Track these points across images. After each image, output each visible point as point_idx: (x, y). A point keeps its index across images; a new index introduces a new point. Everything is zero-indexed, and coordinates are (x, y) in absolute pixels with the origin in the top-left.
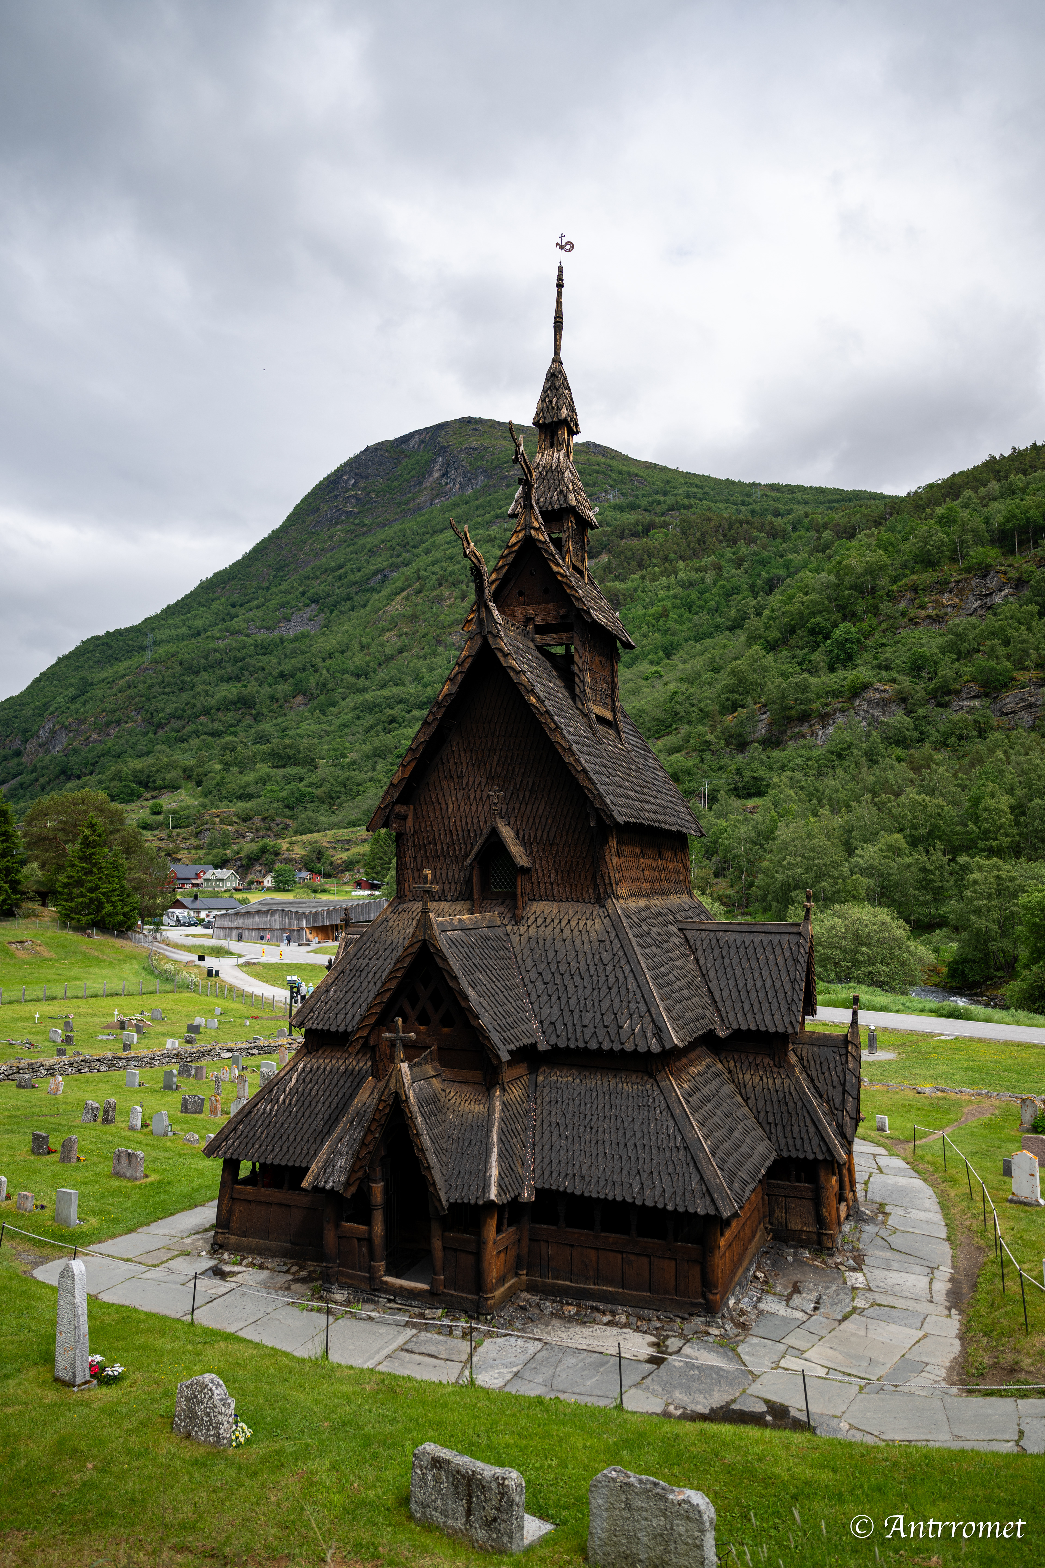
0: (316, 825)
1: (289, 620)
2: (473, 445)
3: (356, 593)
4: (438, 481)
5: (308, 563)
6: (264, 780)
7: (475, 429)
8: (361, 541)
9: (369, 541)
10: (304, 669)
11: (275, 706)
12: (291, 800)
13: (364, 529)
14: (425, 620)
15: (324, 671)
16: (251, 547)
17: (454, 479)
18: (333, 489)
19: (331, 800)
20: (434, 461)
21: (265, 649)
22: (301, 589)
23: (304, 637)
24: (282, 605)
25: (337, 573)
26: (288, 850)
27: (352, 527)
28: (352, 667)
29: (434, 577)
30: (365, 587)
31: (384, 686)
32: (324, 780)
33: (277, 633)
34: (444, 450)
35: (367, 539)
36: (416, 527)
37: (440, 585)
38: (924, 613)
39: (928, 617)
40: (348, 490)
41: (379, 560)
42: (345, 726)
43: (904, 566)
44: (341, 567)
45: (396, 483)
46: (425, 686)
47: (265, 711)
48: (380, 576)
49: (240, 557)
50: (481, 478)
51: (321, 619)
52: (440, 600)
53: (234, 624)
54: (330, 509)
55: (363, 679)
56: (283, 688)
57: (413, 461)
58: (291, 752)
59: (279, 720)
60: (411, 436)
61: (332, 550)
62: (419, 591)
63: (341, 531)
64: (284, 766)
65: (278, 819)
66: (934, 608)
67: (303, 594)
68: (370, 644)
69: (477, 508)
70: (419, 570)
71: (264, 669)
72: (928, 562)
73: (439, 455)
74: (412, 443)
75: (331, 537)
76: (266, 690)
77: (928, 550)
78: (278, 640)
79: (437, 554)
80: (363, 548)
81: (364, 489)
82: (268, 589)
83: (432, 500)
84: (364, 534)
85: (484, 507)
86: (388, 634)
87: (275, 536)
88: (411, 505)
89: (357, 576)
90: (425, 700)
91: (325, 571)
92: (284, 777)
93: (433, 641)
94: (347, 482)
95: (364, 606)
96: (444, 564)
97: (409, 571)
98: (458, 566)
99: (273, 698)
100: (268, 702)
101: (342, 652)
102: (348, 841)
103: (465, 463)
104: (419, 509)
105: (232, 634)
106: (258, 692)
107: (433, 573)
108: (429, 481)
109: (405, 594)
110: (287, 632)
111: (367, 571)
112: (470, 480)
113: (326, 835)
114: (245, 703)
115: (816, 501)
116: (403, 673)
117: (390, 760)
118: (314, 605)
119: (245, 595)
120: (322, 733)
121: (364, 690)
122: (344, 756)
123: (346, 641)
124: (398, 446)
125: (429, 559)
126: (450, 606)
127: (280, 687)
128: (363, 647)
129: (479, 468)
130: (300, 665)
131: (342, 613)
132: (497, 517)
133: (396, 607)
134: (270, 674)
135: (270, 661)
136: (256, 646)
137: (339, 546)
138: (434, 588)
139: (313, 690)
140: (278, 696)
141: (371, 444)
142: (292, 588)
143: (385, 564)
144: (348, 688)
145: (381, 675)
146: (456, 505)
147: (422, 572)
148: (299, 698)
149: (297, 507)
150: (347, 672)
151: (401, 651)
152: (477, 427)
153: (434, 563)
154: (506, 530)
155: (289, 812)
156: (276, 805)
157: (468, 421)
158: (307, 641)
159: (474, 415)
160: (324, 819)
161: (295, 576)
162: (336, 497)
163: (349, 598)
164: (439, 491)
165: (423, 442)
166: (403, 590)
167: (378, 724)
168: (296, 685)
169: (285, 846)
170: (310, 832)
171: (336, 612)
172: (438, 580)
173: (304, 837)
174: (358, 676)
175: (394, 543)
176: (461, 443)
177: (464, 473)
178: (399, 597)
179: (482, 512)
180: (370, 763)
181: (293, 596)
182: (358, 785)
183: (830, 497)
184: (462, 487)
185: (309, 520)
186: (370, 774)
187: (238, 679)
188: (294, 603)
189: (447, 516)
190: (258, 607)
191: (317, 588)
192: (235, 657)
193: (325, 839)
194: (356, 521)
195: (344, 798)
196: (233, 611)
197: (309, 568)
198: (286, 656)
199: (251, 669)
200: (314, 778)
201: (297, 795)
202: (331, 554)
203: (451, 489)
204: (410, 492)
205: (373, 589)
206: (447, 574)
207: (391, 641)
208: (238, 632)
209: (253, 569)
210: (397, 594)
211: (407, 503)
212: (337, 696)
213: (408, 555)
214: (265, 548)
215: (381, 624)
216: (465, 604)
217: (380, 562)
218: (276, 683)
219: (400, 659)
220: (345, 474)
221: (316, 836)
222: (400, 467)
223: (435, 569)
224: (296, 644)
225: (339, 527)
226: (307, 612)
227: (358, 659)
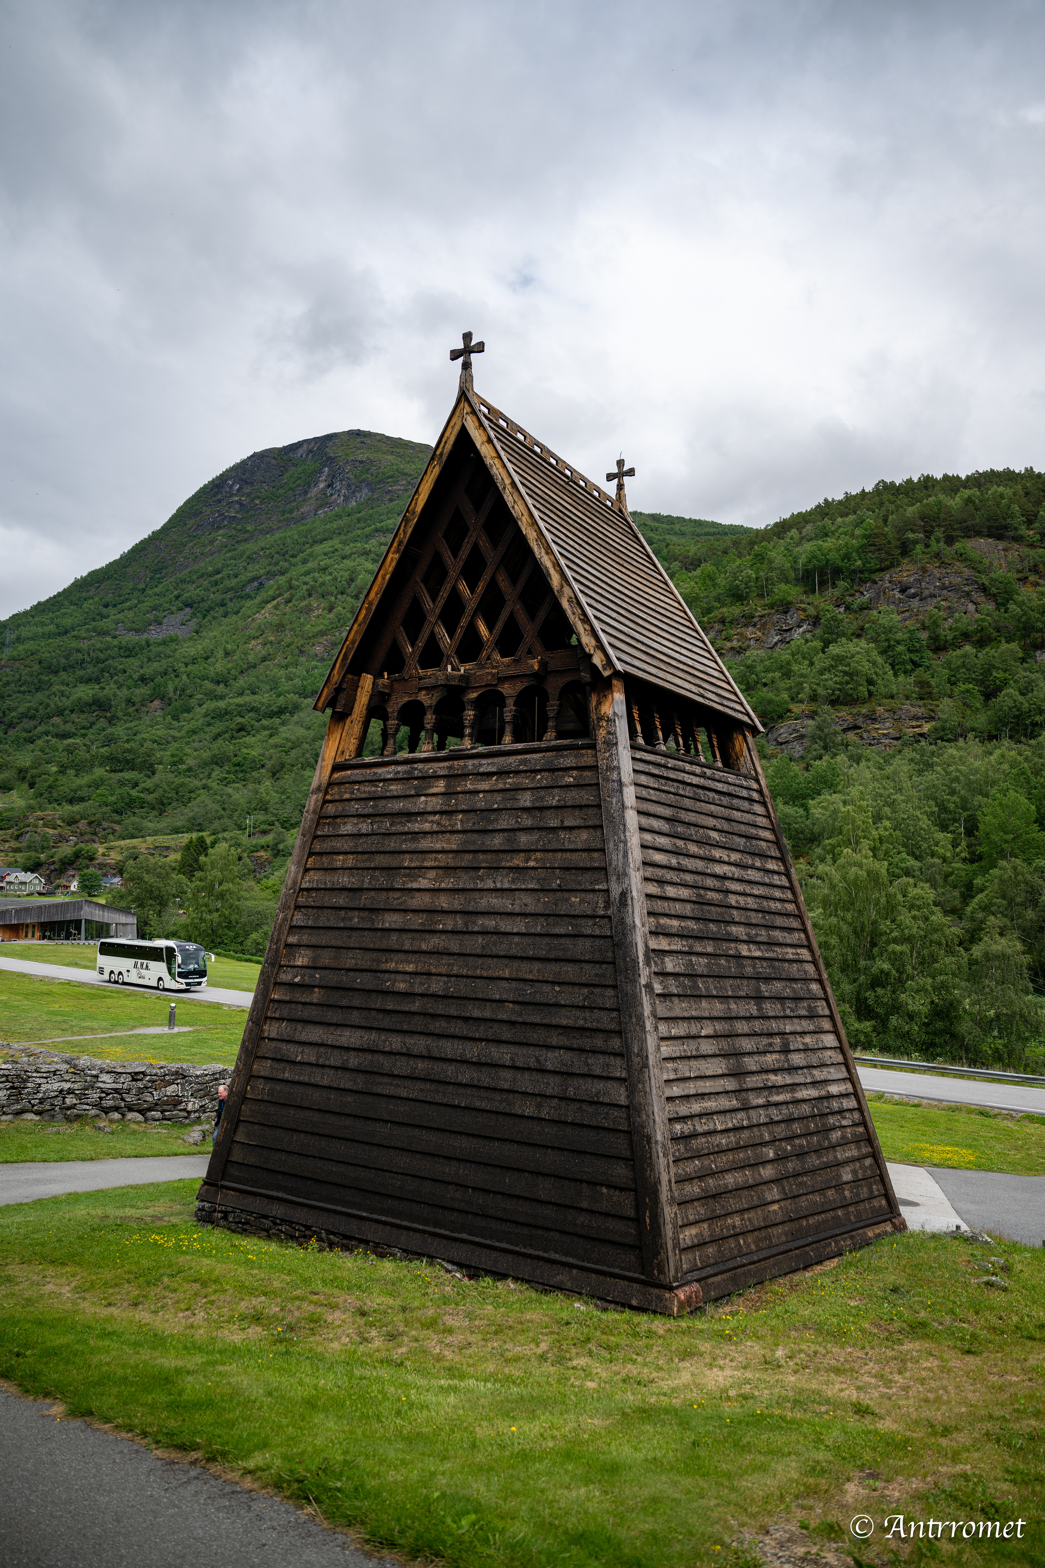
0: (140, 831)
1: (160, 624)
2: (360, 458)
3: (231, 600)
4: (323, 492)
5: (187, 566)
6: (97, 784)
7: (363, 442)
8: (241, 548)
9: (250, 547)
10: (165, 674)
11: (131, 710)
12: (120, 805)
13: (246, 535)
14: (291, 630)
15: (184, 677)
16: (130, 547)
17: (339, 491)
18: (217, 493)
19: (161, 807)
20: (320, 471)
21: (129, 652)
22: (176, 593)
23: (172, 641)
24: (155, 608)
25: (213, 579)
26: (104, 855)
27: (234, 532)
28: (212, 674)
29: (305, 587)
30: (240, 594)
31: (241, 694)
32: (157, 786)
33: (145, 636)
34: (331, 461)
35: (248, 546)
36: (296, 537)
37: (310, 595)
38: (729, 645)
39: (732, 648)
40: (232, 495)
41: (257, 567)
42: (194, 732)
43: (718, 599)
44: (218, 572)
45: (281, 491)
46: (279, 696)
47: (120, 714)
48: (256, 584)
49: (118, 557)
50: (365, 491)
51: (193, 624)
52: (308, 610)
53: (103, 624)
54: (212, 513)
55: (222, 686)
56: (143, 691)
57: (300, 469)
58: (130, 756)
59: (132, 724)
60: (300, 444)
61: (212, 555)
62: (289, 601)
63: (223, 536)
64: (121, 771)
65: (105, 824)
66: (738, 641)
67: (177, 597)
68: (234, 652)
69: (359, 521)
70: (291, 579)
71: (125, 672)
72: (738, 596)
73: (325, 466)
74: (300, 451)
75: (212, 542)
76: (124, 693)
77: (738, 586)
78: (144, 643)
79: (310, 565)
80: (242, 554)
81: (249, 494)
82: (144, 590)
83: (316, 511)
84: (245, 540)
85: (365, 520)
86: (253, 642)
87: (156, 537)
88: (295, 514)
89: (233, 582)
90: (276, 709)
91: (202, 576)
92: (120, 781)
93: (297, 651)
94: (231, 487)
95: (237, 613)
96: (316, 575)
97: (282, 580)
98: (330, 577)
99: (130, 702)
100: (124, 705)
101: (206, 658)
102: (168, 848)
103: (350, 476)
104: (303, 519)
105: (99, 634)
106: (115, 695)
107: (305, 583)
108: (314, 492)
109: (275, 602)
110: (155, 635)
111: (243, 577)
112: (354, 492)
113: (145, 842)
114: (100, 705)
115: (693, 534)
116: (262, 682)
117: (226, 768)
118: (188, 610)
119: (120, 596)
120: (170, 739)
121: (222, 697)
122: (181, 761)
123: (211, 647)
124: (286, 454)
125: (302, 569)
126: (318, 617)
127: (137, 691)
128: (227, 654)
129: (364, 481)
130: (161, 670)
131: (214, 618)
132: (377, 530)
133: (266, 615)
134: (131, 677)
135: (133, 663)
136: (121, 648)
137: (219, 551)
138: (303, 598)
139: (171, 695)
140: (135, 699)
141: (258, 450)
142: (167, 591)
143: (262, 571)
144: (206, 694)
145: (242, 682)
146: (339, 516)
147: (294, 582)
148: (157, 703)
149: (181, 510)
150: (208, 679)
151: (264, 660)
152: (365, 440)
153: (307, 573)
154: (381, 544)
155: (117, 817)
156: (104, 809)
157: (358, 433)
158: (173, 646)
159: (364, 428)
160: (150, 825)
161: (172, 579)
162: (220, 501)
163: (223, 605)
164: (324, 502)
165: (311, 451)
166: (274, 599)
167: (227, 732)
168: (154, 689)
169: (101, 850)
170: (133, 837)
171: (209, 618)
172: (308, 590)
173: (122, 843)
174: (218, 683)
175: (273, 550)
176: (347, 455)
177: (349, 486)
178: (269, 606)
179: (363, 525)
180: (207, 771)
181: (167, 599)
182: (190, 792)
183: (707, 530)
184: (346, 499)
185: (191, 522)
186: (204, 781)
187: (98, 680)
188: (167, 606)
189: (328, 527)
190: (130, 609)
191: (192, 592)
192: (97, 658)
193: (144, 845)
194: (239, 527)
195: (174, 804)
196: (105, 611)
197: (185, 572)
198: (149, 660)
199: (112, 671)
200: (149, 783)
201: (127, 800)
202: (210, 558)
203: (336, 500)
204: (294, 501)
205: (249, 597)
206: (317, 584)
207: (256, 648)
208: (106, 633)
209: (129, 570)
210: (268, 602)
211: (291, 512)
212: (193, 702)
213: (286, 564)
214: (144, 549)
215: (250, 632)
216: (331, 616)
217: (257, 569)
218: (136, 686)
219: (261, 668)
220: (230, 478)
221: (135, 841)
222: (287, 475)
223: (307, 579)
224: (161, 648)
225: (221, 532)
226: (180, 616)
227: (220, 666)
